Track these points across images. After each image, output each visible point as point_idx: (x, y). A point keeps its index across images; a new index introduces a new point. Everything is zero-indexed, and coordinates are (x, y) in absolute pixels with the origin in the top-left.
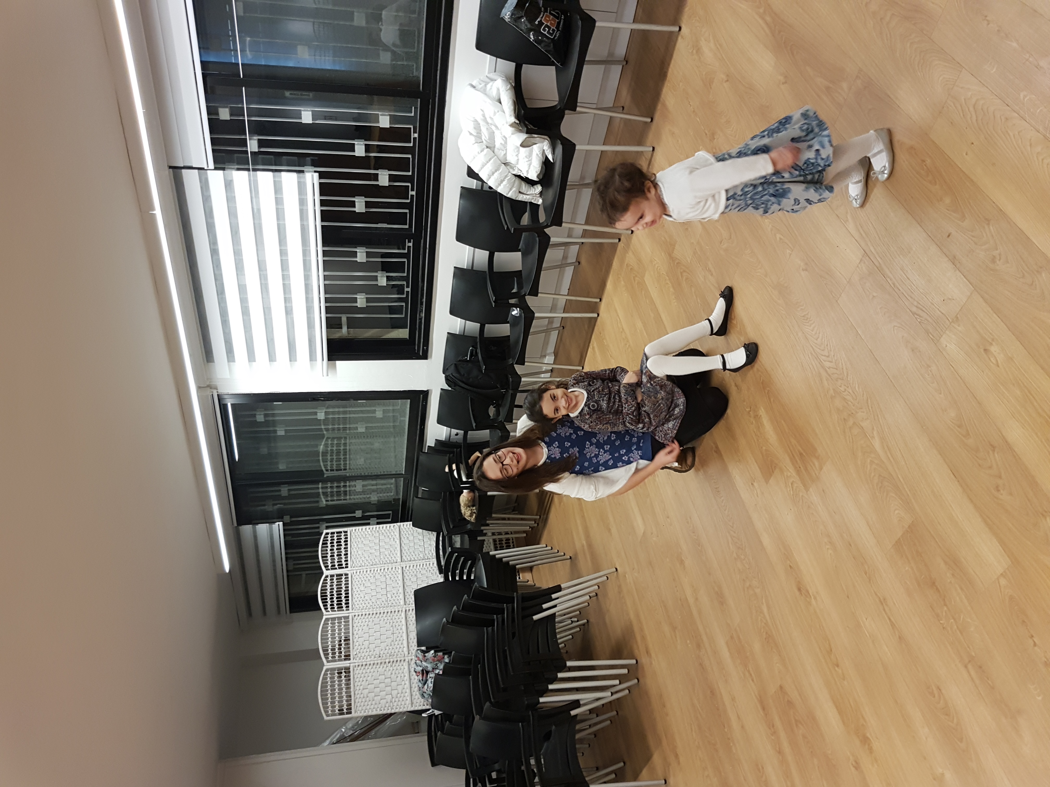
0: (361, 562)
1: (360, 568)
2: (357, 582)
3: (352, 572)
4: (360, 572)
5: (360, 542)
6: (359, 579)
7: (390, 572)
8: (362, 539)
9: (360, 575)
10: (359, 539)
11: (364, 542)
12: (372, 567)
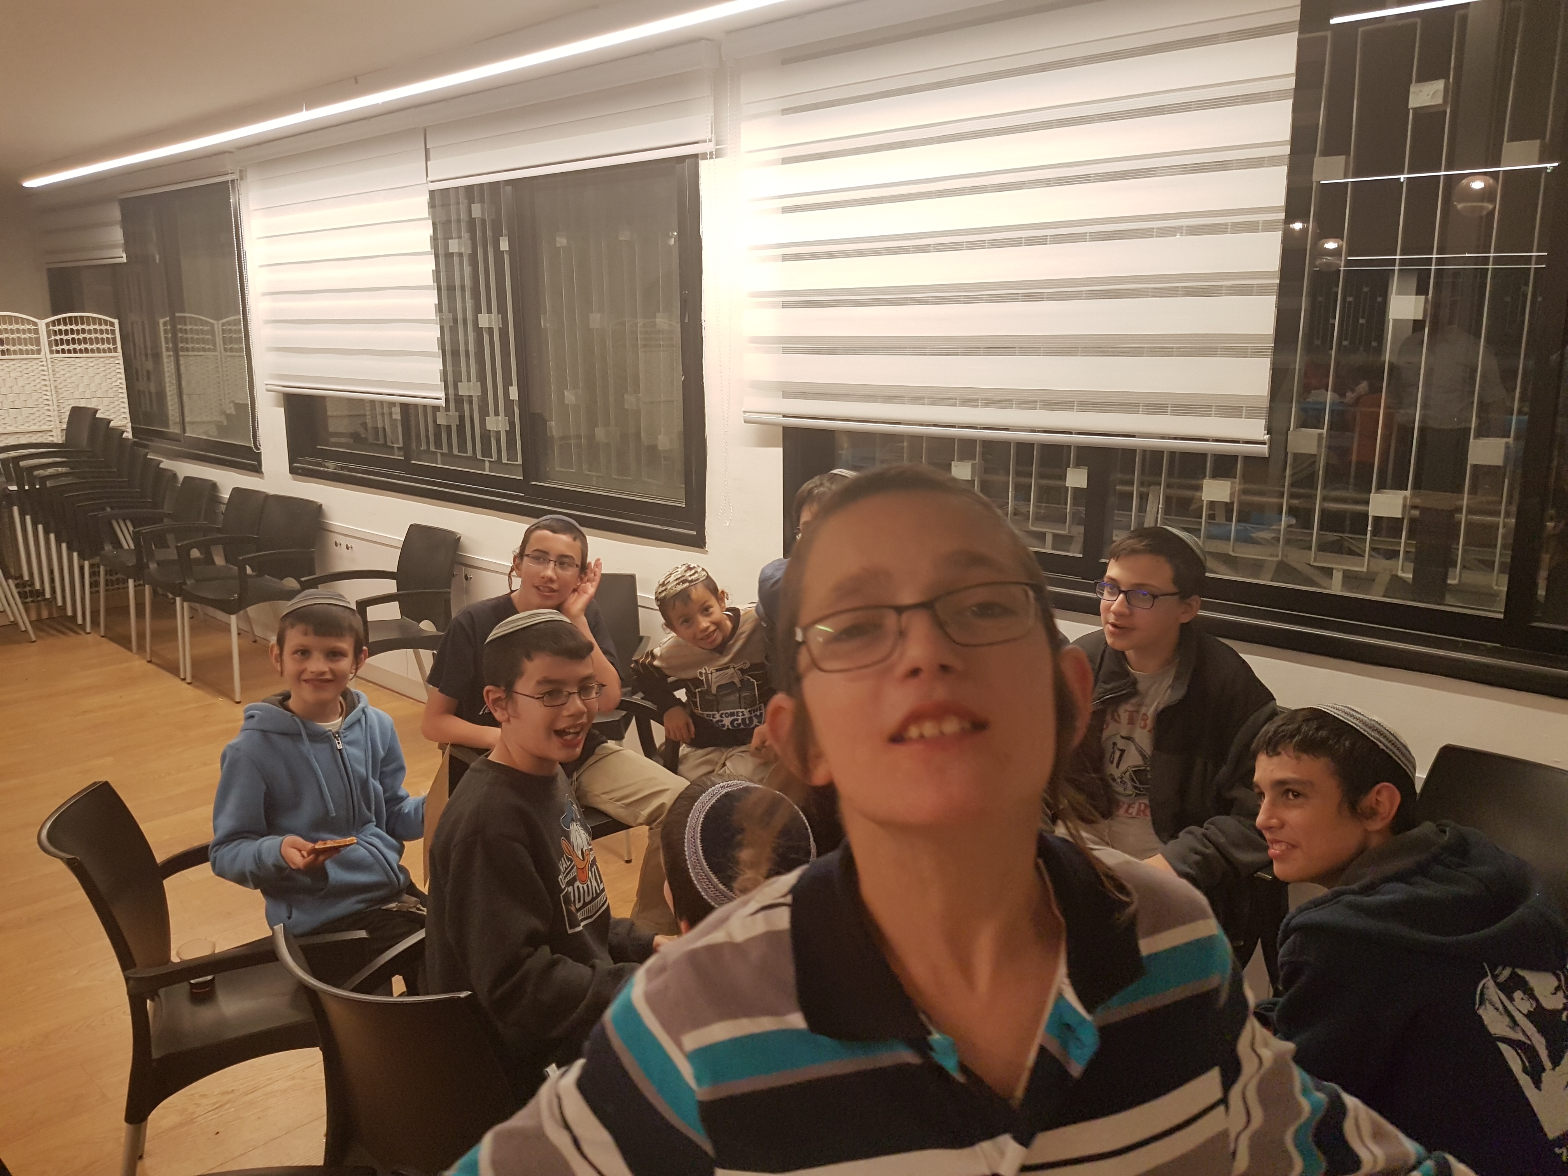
0: (63, 372)
1: (50, 371)
2: (25, 366)
3: (44, 360)
4: (44, 371)
5: (97, 371)
6: (31, 369)
7: (44, 413)
8: (103, 374)
9: (38, 371)
10: (103, 369)
11: (97, 377)
12: (53, 387)
